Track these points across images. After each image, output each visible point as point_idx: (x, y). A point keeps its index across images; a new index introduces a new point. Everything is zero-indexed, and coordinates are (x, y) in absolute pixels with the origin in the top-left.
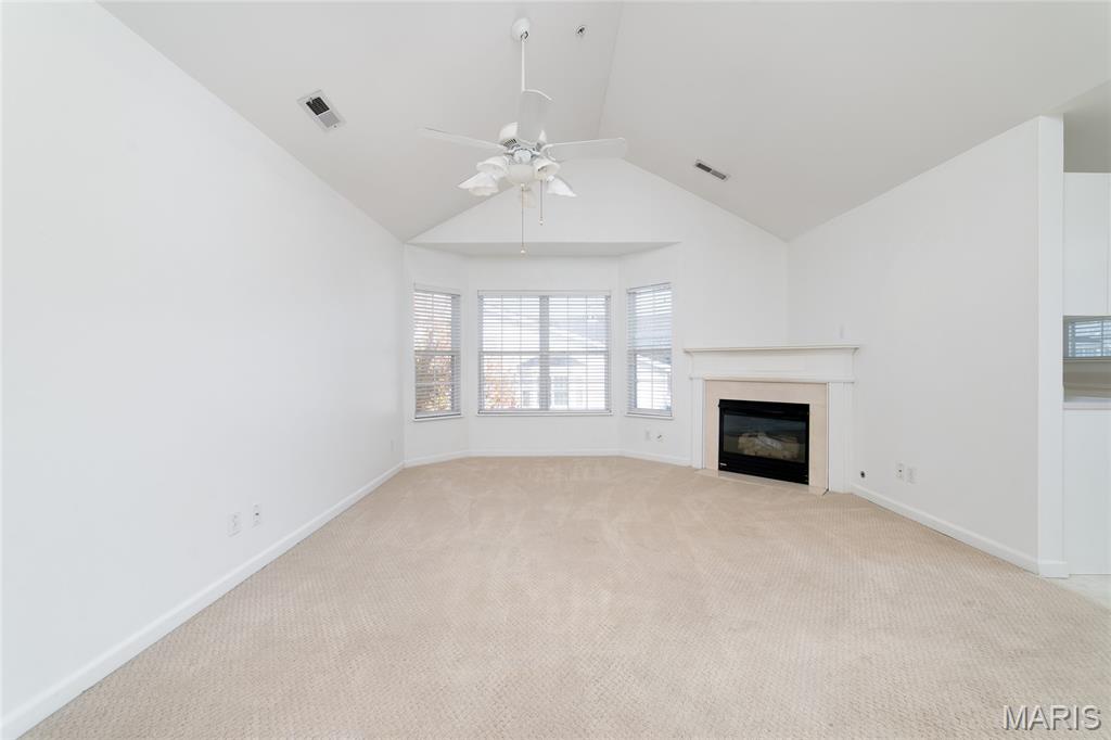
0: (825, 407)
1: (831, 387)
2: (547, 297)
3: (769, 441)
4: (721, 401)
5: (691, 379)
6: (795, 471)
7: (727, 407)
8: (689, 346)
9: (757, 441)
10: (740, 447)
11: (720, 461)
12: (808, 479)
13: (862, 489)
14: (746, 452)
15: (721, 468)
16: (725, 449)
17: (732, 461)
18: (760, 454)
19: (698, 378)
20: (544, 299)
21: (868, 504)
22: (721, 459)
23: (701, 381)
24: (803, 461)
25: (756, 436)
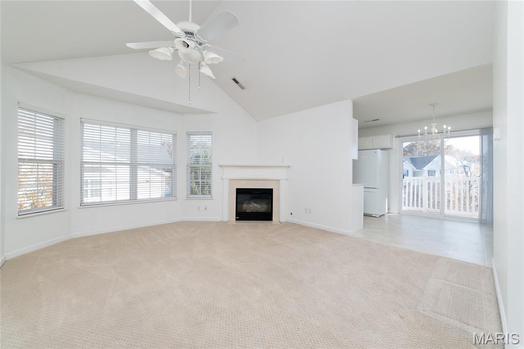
0: (279, 189)
1: (281, 182)
2: (136, 130)
3: (256, 205)
4: (237, 189)
5: (222, 179)
6: (267, 216)
7: (240, 192)
8: (222, 163)
9: (251, 206)
10: (244, 209)
11: (236, 217)
12: (272, 218)
13: (291, 219)
14: (247, 211)
15: (237, 220)
16: (238, 211)
17: (242, 215)
18: (253, 211)
19: (226, 179)
20: (134, 131)
21: (295, 224)
22: (237, 215)
23: (228, 180)
24: (270, 211)
25: (250, 204)
